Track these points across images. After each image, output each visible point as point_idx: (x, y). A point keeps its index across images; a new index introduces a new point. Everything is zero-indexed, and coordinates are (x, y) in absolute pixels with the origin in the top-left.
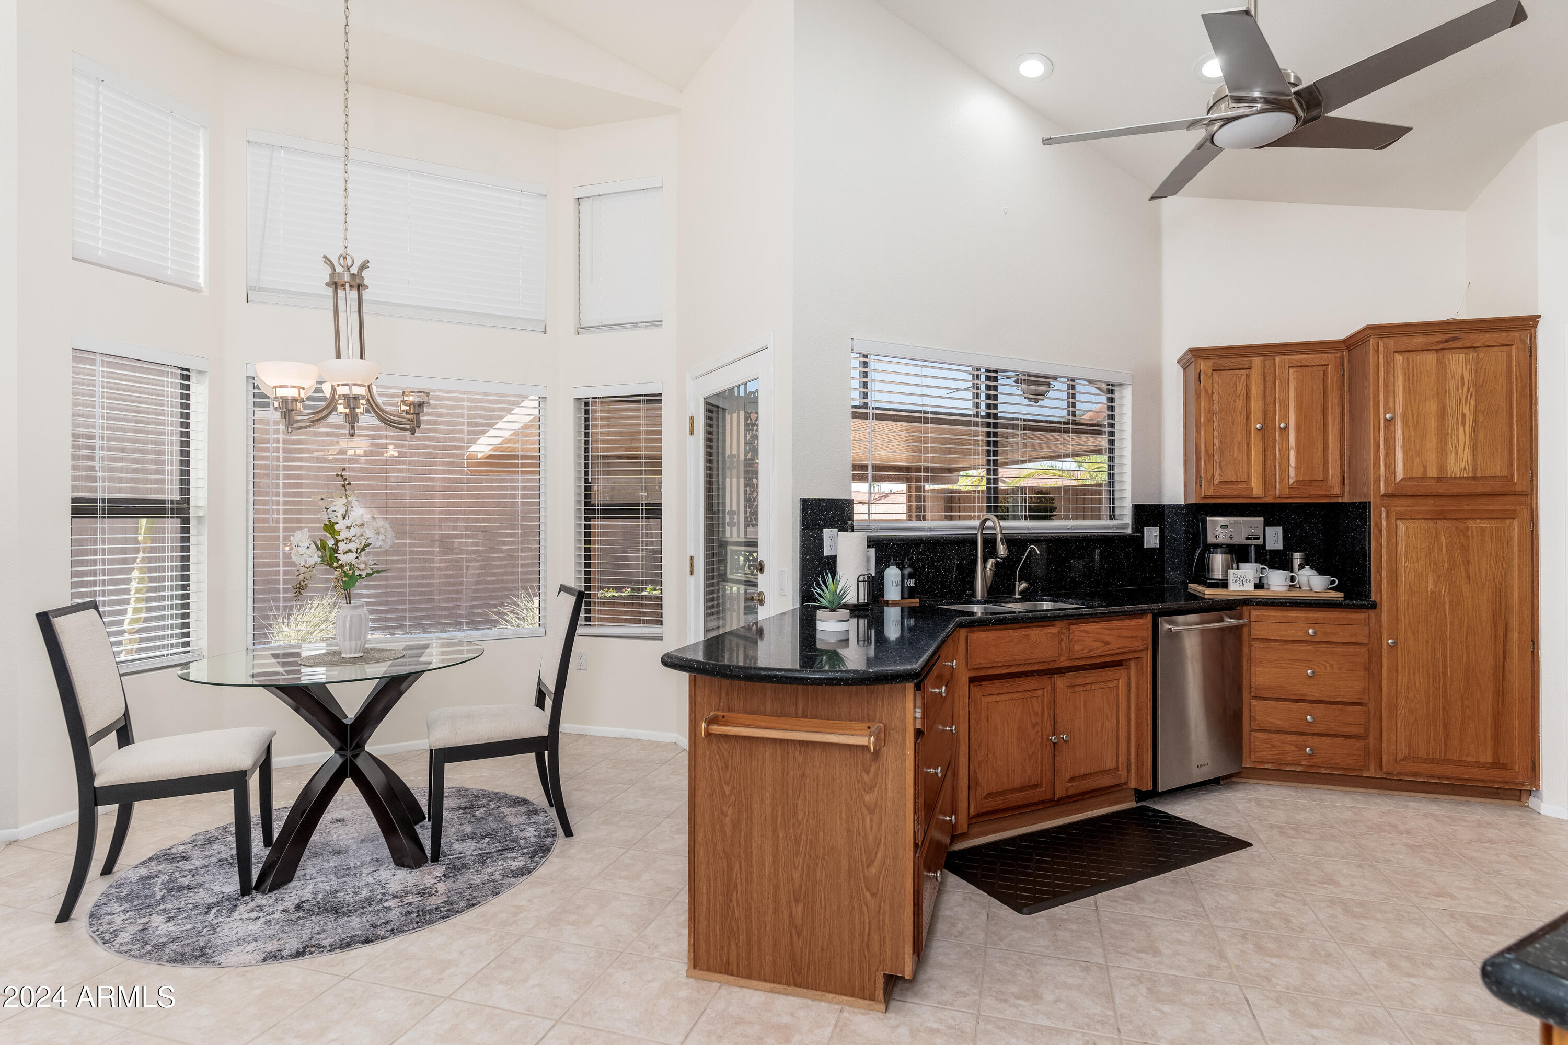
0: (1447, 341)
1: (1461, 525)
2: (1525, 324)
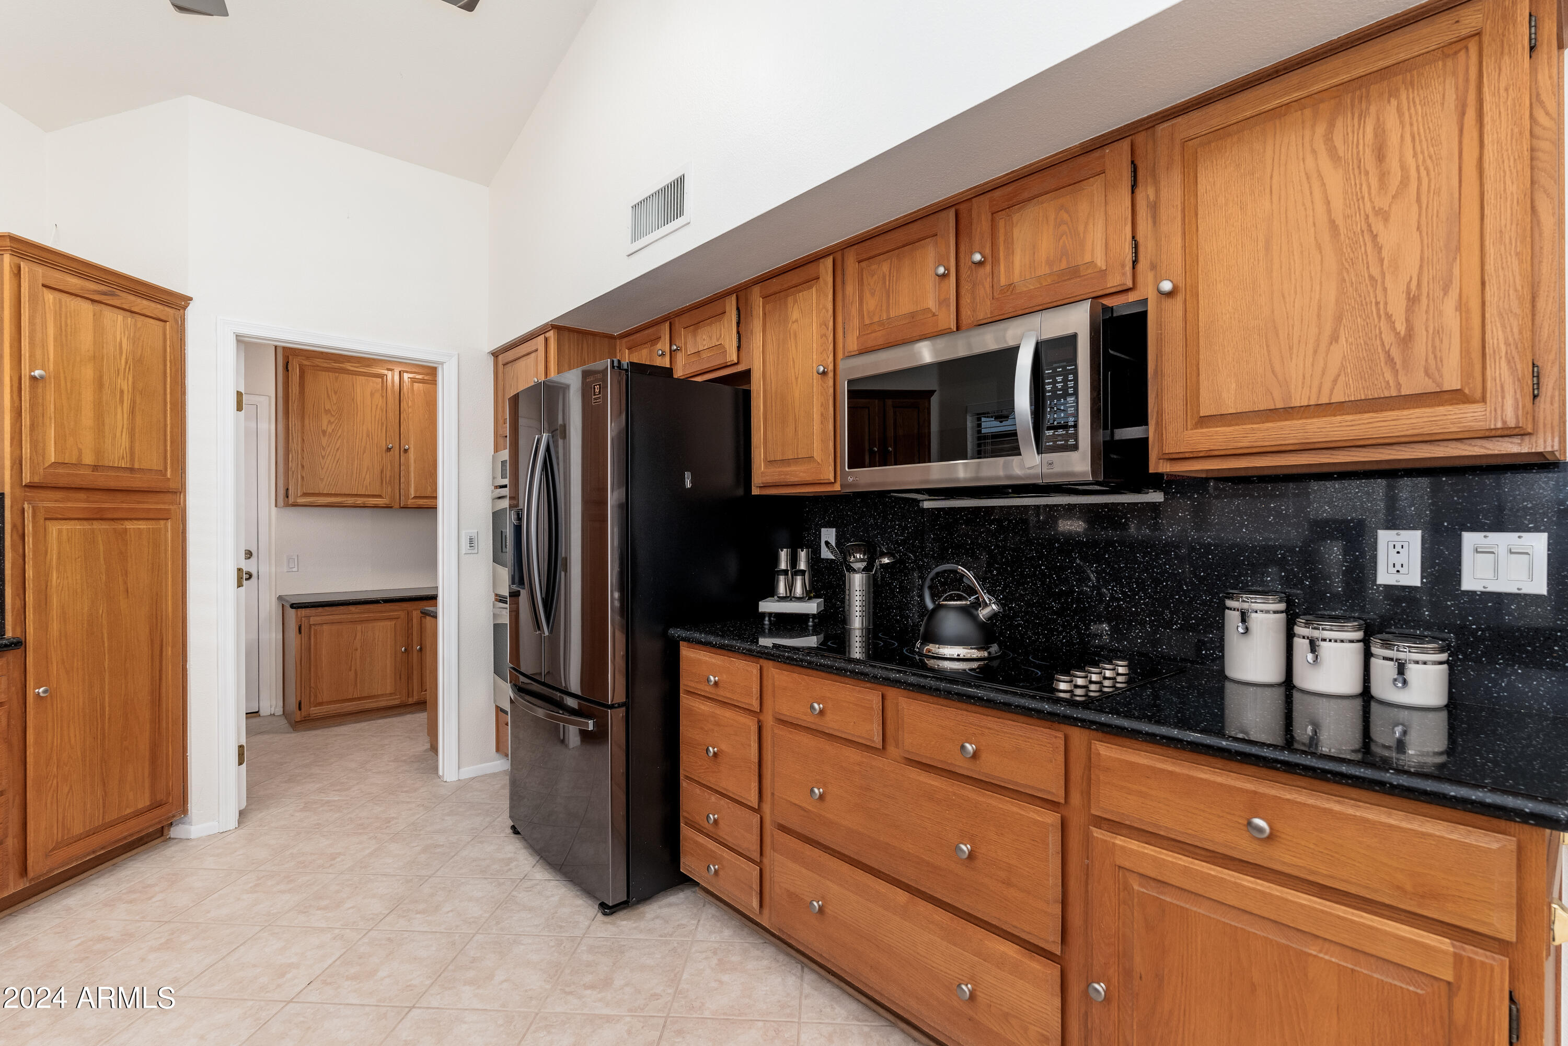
0: (105, 294)
1: (119, 526)
2: (176, 301)
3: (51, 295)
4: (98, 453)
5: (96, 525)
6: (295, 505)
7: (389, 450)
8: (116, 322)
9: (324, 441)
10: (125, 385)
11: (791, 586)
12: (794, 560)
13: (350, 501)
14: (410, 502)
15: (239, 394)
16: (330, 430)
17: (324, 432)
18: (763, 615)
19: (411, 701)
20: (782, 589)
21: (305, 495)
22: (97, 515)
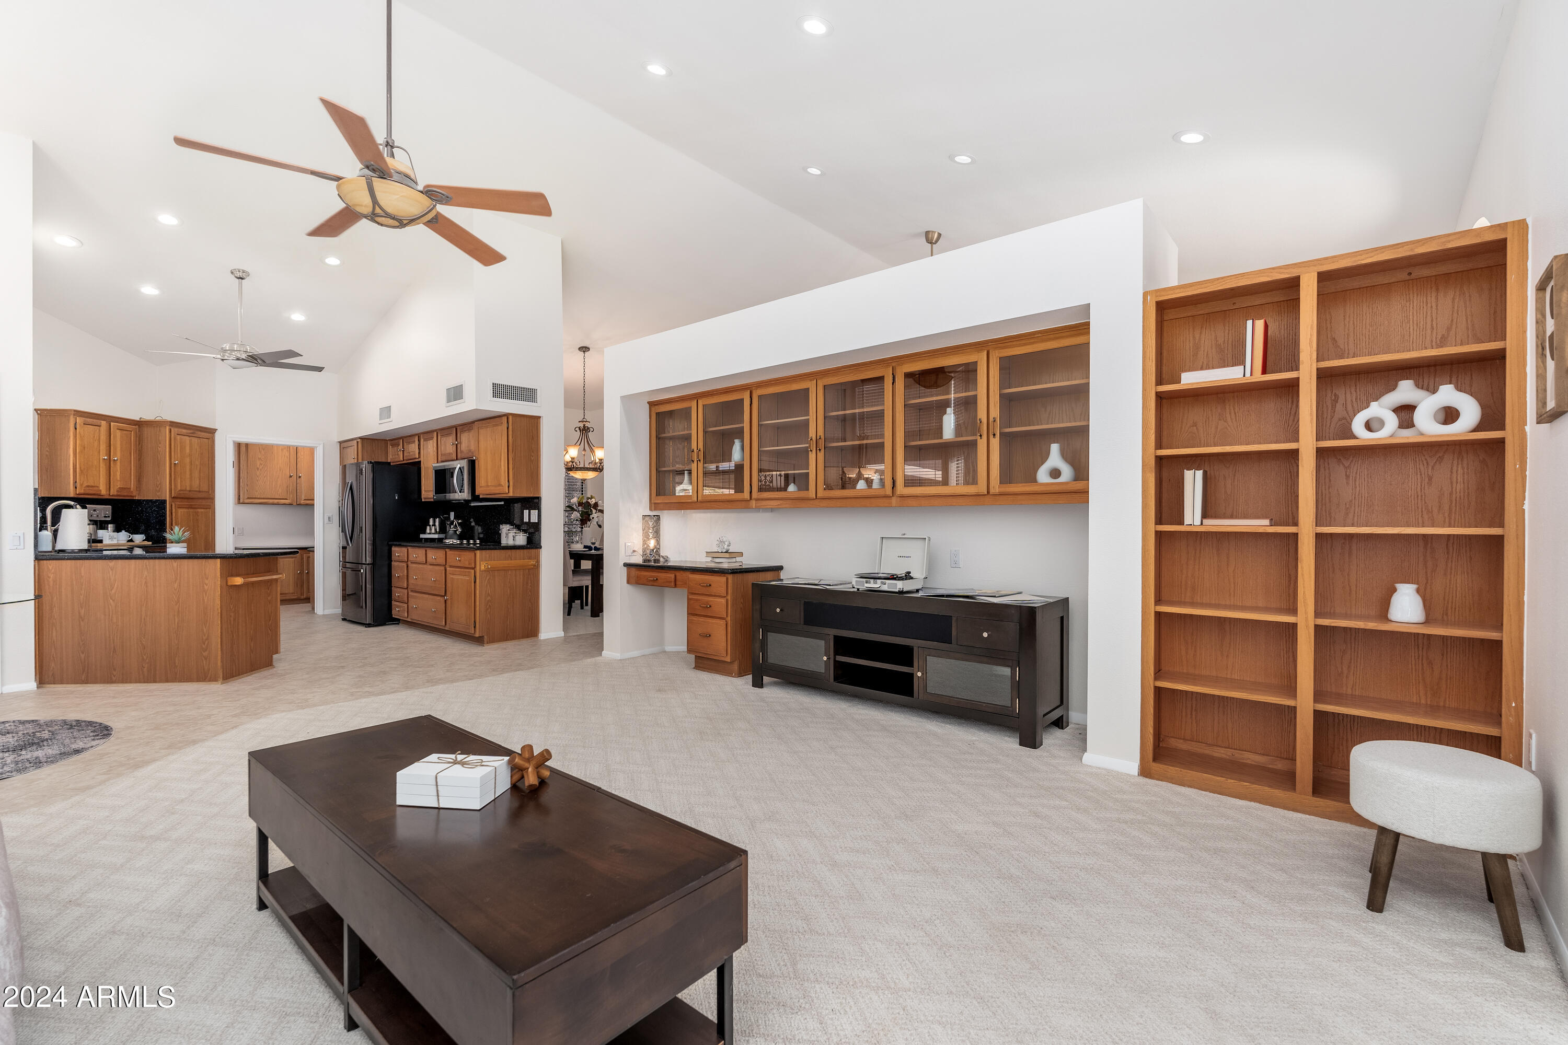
0: (193, 433)
1: (196, 509)
2: (212, 431)
3: (179, 437)
4: (191, 486)
5: (191, 510)
6: (244, 503)
7: (291, 476)
8: (195, 440)
10: (198, 463)
11: (431, 529)
12: (434, 522)
13: (271, 501)
14: (302, 502)
16: (261, 467)
17: (258, 469)
18: (422, 538)
19: (302, 597)
20: (428, 531)
21: (248, 498)
22: (190, 507)
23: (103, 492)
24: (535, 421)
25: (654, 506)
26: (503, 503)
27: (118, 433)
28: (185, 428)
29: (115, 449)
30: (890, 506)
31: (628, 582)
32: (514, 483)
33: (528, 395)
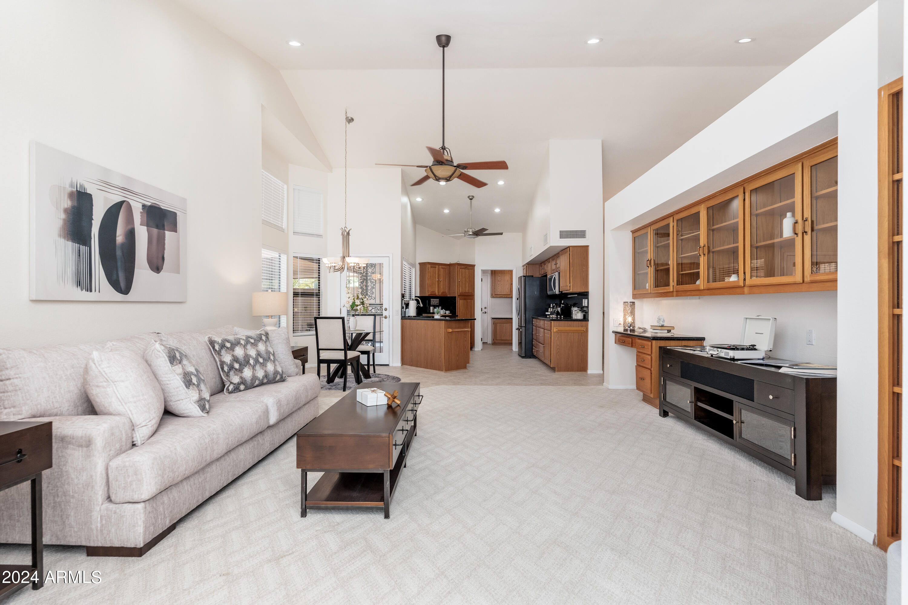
0: (466, 268)
2: (473, 266)
3: (461, 270)
4: (465, 290)
5: (466, 301)
6: (493, 297)
8: (467, 271)
9: (499, 283)
10: (468, 280)
13: (504, 296)
15: (482, 279)
16: (500, 280)
18: (546, 315)
19: (510, 343)
21: (495, 295)
22: (465, 299)
23: (437, 293)
24: (586, 248)
25: (635, 296)
26: (577, 295)
27: (442, 269)
28: (463, 266)
29: (441, 276)
30: (743, 293)
31: (615, 343)
32: (573, 285)
33: (581, 234)
